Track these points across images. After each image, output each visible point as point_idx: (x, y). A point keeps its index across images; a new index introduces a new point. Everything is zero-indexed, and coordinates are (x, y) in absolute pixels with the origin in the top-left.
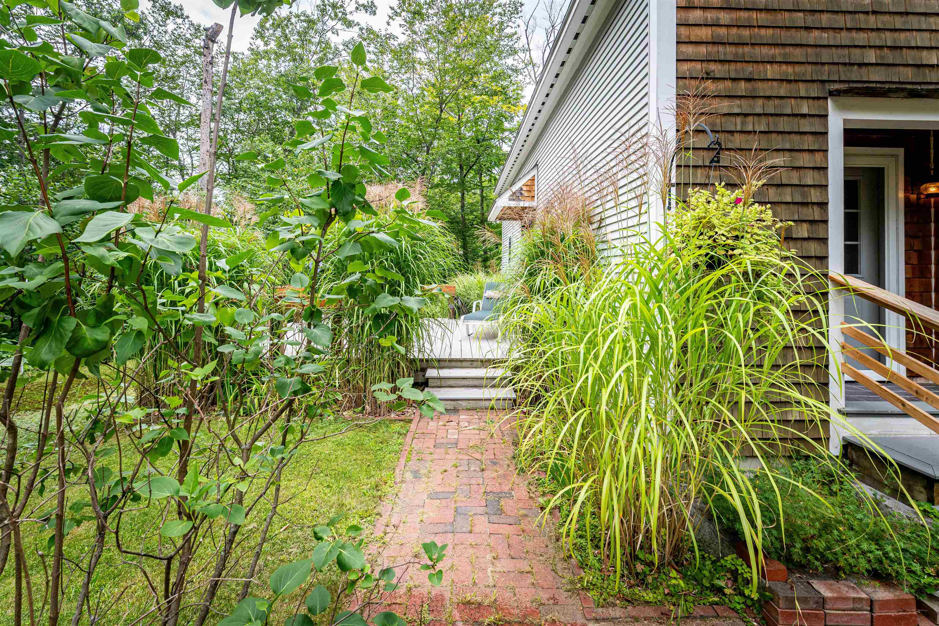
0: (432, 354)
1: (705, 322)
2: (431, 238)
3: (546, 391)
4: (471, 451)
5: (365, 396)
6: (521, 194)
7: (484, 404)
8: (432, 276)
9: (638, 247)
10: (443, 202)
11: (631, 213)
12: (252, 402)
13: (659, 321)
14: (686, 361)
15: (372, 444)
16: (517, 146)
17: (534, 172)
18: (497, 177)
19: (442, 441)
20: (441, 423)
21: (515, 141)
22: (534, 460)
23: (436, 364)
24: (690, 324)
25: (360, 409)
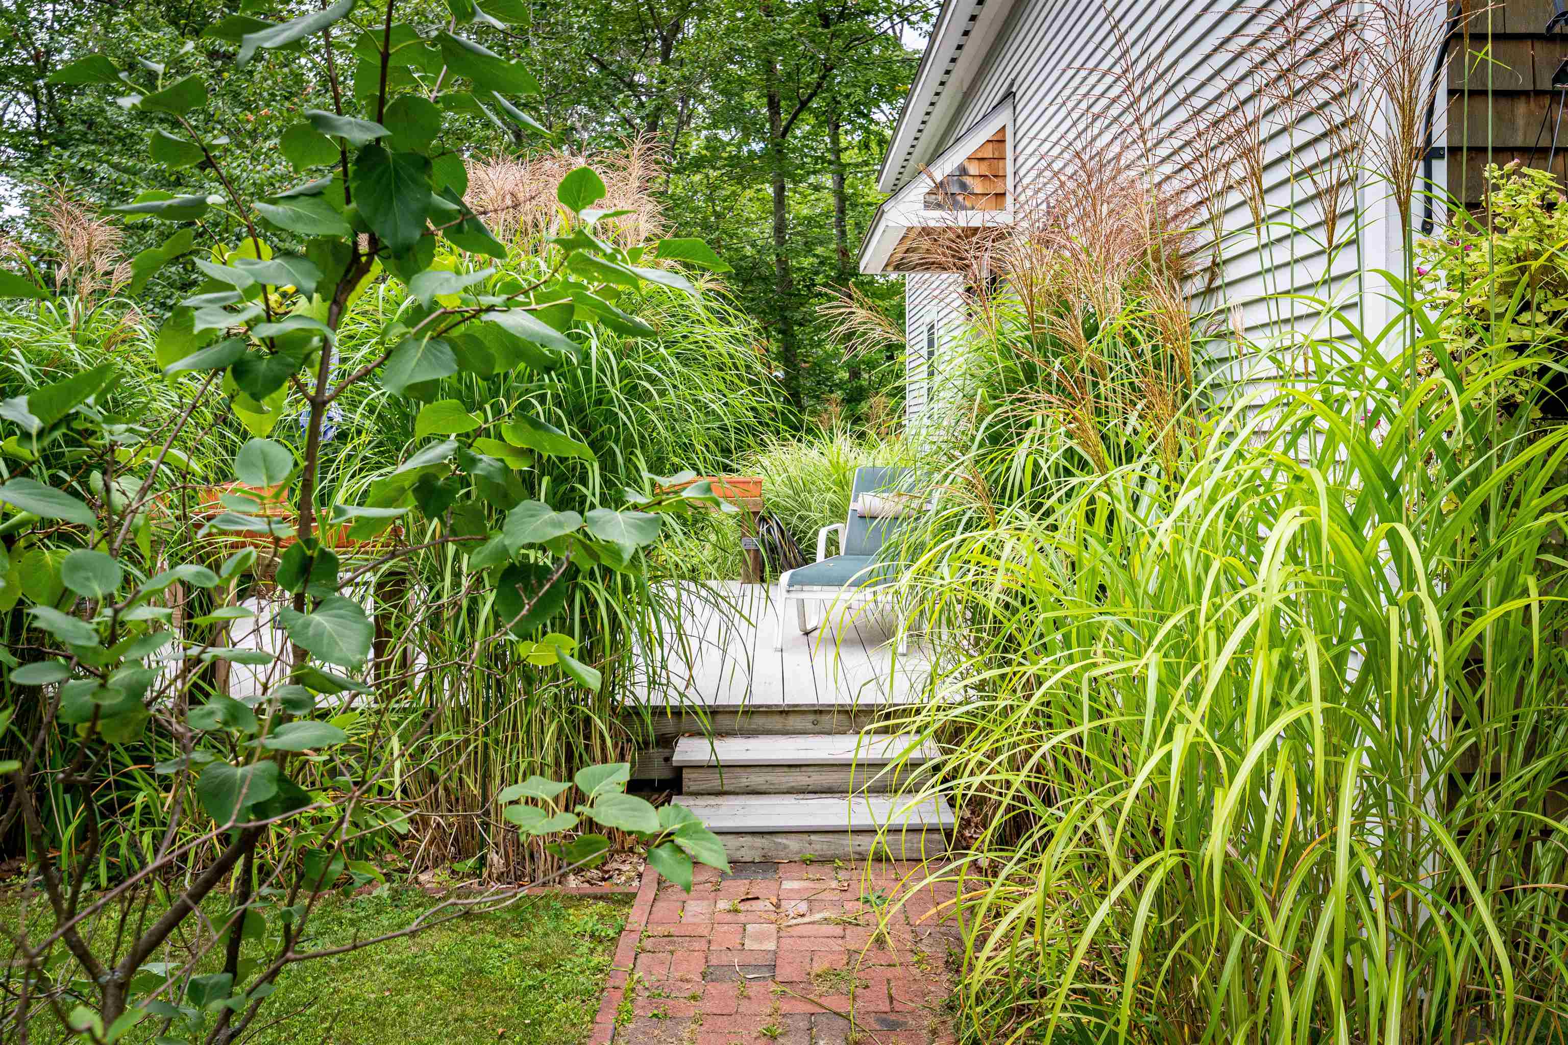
0: (691, 692)
1: (1532, 582)
2: (683, 329)
3: (1048, 801)
4: (820, 988)
5: (486, 825)
6: (963, 186)
7: (850, 843)
8: (687, 448)
9: (1325, 350)
10: (718, 216)
11: (1304, 246)
12: (134, 845)
13: (1394, 582)
14: (1480, 703)
15: (510, 969)
16: (949, 37)
17: (1003, 118)
18: (888, 133)
19: (725, 959)
20: (723, 905)
21: (941, 18)
22: (1010, 1013)
23: (705, 723)
24: (1490, 586)
25: (471, 862)
